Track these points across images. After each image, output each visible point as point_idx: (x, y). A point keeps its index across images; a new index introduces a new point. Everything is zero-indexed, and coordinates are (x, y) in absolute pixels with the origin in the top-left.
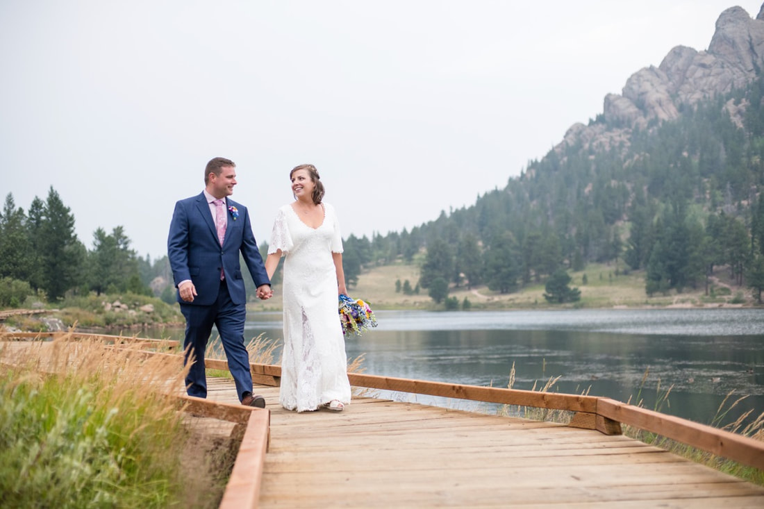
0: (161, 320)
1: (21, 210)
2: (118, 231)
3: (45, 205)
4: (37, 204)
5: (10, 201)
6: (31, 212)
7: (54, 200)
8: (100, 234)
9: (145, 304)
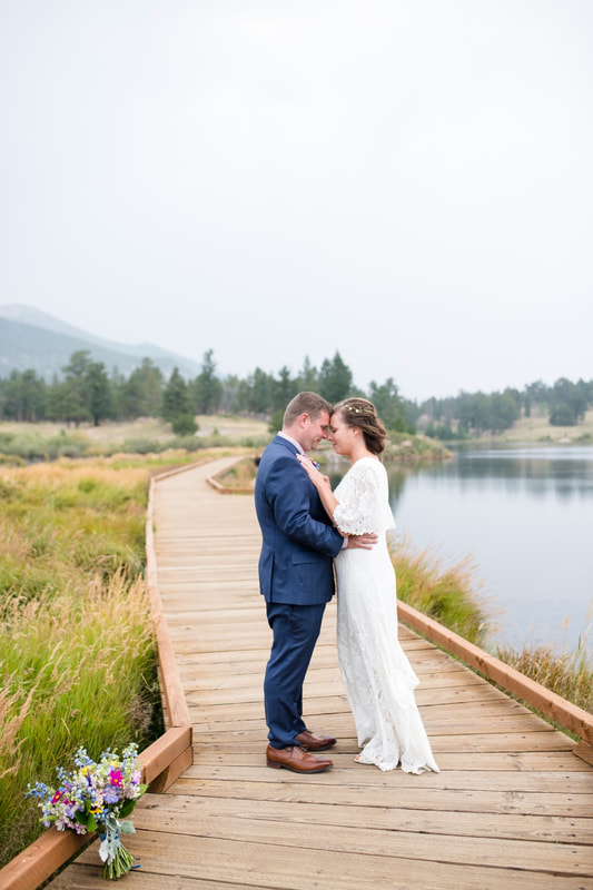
0: (417, 452)
1: (315, 369)
2: (390, 382)
3: (332, 363)
4: (326, 363)
5: (307, 361)
6: (323, 369)
7: (338, 360)
8: (373, 385)
9: (405, 439)
